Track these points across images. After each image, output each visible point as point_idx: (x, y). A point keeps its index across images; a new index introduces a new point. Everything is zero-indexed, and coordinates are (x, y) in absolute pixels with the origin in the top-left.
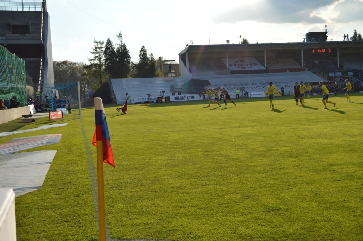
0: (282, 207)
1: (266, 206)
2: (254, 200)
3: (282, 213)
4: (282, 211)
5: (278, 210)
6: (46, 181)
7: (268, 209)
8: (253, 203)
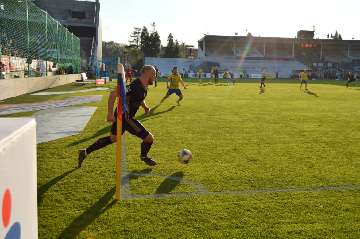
0: (259, 159)
1: (248, 158)
2: (239, 152)
3: (259, 163)
4: (259, 162)
5: (256, 161)
6: (86, 128)
7: (249, 159)
8: (238, 154)
